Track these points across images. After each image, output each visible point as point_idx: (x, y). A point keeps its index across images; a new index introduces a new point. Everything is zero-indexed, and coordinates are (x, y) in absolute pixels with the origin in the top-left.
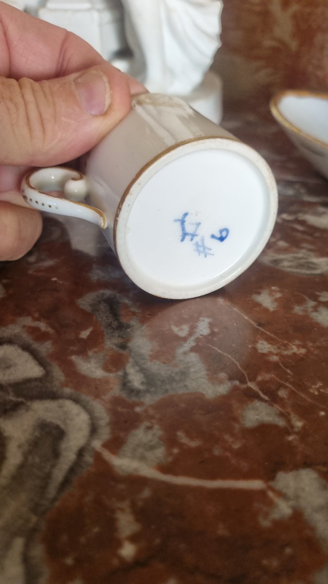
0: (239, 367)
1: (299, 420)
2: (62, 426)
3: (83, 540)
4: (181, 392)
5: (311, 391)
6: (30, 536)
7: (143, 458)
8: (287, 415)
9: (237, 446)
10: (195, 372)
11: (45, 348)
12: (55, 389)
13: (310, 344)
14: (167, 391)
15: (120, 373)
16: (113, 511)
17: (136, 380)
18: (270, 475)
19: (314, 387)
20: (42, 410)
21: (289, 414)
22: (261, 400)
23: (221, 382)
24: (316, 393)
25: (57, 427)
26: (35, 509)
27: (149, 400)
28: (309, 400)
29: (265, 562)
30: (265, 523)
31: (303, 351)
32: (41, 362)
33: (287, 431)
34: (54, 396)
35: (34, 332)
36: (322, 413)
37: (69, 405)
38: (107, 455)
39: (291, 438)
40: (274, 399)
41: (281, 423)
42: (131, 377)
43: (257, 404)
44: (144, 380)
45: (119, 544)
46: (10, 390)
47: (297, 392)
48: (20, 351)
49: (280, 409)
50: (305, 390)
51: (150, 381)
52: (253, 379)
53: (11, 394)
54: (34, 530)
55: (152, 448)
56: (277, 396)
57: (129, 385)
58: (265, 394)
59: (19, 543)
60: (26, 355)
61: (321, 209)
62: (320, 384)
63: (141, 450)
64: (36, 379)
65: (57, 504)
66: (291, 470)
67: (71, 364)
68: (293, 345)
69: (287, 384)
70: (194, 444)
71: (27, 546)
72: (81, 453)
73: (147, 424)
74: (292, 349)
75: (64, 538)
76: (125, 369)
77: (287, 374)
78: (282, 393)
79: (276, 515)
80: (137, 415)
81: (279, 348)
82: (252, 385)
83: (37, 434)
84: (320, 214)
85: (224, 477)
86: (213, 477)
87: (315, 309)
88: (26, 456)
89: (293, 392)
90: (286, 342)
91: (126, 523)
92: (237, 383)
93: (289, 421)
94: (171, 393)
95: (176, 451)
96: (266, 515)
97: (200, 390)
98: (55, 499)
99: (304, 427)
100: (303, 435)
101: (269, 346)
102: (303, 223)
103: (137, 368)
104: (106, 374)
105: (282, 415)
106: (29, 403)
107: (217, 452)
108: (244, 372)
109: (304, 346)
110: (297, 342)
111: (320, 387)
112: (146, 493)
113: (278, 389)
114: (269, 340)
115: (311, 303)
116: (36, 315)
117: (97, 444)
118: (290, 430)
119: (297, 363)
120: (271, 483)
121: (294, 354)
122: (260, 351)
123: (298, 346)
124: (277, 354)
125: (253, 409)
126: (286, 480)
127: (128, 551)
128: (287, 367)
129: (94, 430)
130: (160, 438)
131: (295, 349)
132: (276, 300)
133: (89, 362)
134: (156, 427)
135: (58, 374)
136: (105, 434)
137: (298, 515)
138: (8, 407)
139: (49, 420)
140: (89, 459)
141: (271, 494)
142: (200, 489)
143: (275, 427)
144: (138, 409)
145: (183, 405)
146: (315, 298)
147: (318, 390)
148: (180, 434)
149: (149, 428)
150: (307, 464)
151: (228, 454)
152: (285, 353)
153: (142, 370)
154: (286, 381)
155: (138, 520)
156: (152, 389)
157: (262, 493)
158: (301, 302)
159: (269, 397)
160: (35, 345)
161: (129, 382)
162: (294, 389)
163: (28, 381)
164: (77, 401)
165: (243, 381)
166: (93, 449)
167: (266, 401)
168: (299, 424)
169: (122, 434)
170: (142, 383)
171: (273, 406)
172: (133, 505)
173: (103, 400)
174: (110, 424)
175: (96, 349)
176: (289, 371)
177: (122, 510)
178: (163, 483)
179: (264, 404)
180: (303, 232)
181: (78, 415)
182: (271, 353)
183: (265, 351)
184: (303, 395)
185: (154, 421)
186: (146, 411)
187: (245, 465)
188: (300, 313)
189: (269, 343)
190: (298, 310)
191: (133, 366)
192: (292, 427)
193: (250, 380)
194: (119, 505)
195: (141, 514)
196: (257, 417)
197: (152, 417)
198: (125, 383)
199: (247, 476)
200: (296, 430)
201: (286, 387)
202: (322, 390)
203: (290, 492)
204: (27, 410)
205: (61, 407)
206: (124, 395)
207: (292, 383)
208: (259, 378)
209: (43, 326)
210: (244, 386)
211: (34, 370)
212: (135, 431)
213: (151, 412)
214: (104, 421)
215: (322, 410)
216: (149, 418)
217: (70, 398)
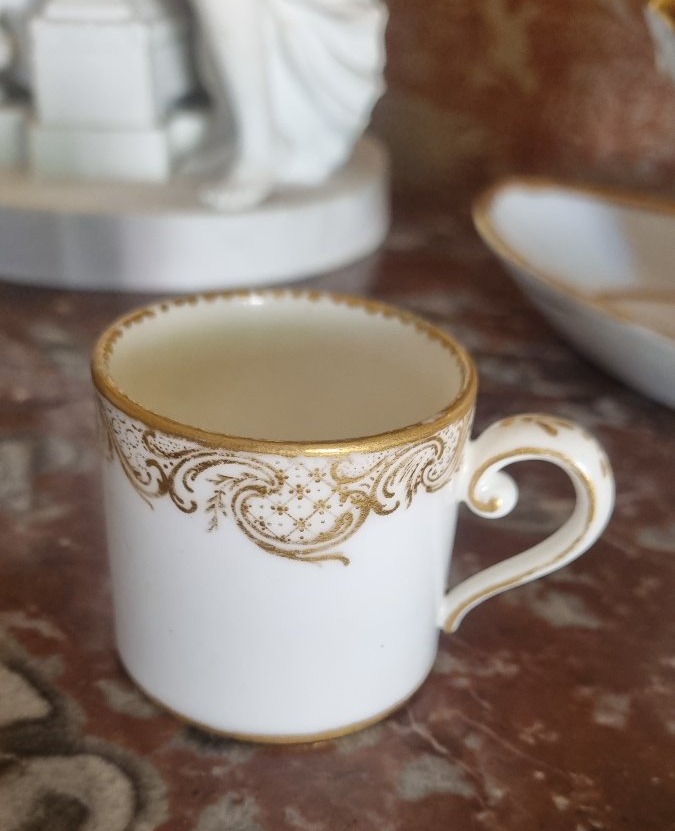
1: (500, 786)
2: (84, 801)
5: (522, 737)
8: (477, 778)
11: (51, 666)
12: (70, 738)
13: (526, 656)
19: (527, 730)
20: (49, 773)
21: (482, 777)
22: (435, 753)
24: (531, 741)
25: (75, 802)
27: (237, 755)
28: (518, 753)
31: (513, 670)
32: (45, 692)
33: (475, 805)
34: (68, 750)
35: (29, 638)
36: (539, 775)
37: (97, 766)
39: (481, 816)
40: (456, 752)
41: (467, 791)
43: (427, 760)
47: (499, 739)
48: (5, 672)
49: (467, 768)
50: (512, 736)
52: (421, 719)
56: (463, 747)
58: (442, 742)
60: (16, 680)
62: (538, 726)
64: (37, 722)
67: (100, 695)
68: (497, 658)
69: (481, 726)
73: (235, 795)
74: (494, 666)
77: (481, 708)
78: (472, 743)
80: (216, 781)
81: (472, 664)
82: (419, 729)
83: (40, 813)
89: (492, 740)
90: (484, 653)
92: (393, 725)
93: (481, 788)
99: (506, 799)
100: (504, 810)
101: (453, 661)
105: (469, 778)
106: (24, 763)
109: (515, 661)
110: (506, 654)
111: (539, 731)
113: (465, 735)
114: (453, 650)
116: (34, 609)
118: (482, 803)
119: (501, 689)
121: (498, 675)
123: (507, 661)
124: (467, 676)
125: (419, 768)
128: (483, 697)
129: (139, 806)
130: (255, 819)
131: (500, 666)
133: (131, 692)
134: (249, 800)
135: (75, 712)
136: (161, 812)
139: (60, 791)
143: (458, 798)
144: (217, 771)
147: (535, 736)
148: (291, 811)
149: (238, 802)
152: (483, 673)
154: (480, 722)
159: (448, 749)
160: (33, 662)
162: (494, 735)
163: (21, 724)
164: (109, 758)
165: (404, 721)
167: (442, 756)
168: (497, 793)
169: (189, 813)
171: (452, 763)
173: (157, 755)
174: (167, 796)
176: (486, 704)
179: (438, 761)
181: (112, 781)
182: (456, 674)
183: (445, 670)
184: (507, 745)
185: (245, 791)
186: (232, 774)
188: (514, 602)
189: (455, 656)
192: (486, 798)
193: (417, 720)
196: (425, 782)
197: (243, 785)
200: (492, 803)
201: (479, 732)
202: (542, 736)
204: (22, 774)
205: (81, 768)
206: (193, 747)
207: (489, 725)
208: (433, 717)
209: (45, 628)
210: (406, 731)
211: (30, 706)
212: (210, 809)
213: (240, 775)
214: (159, 789)
215: (540, 769)
216: (236, 785)
217: (96, 753)
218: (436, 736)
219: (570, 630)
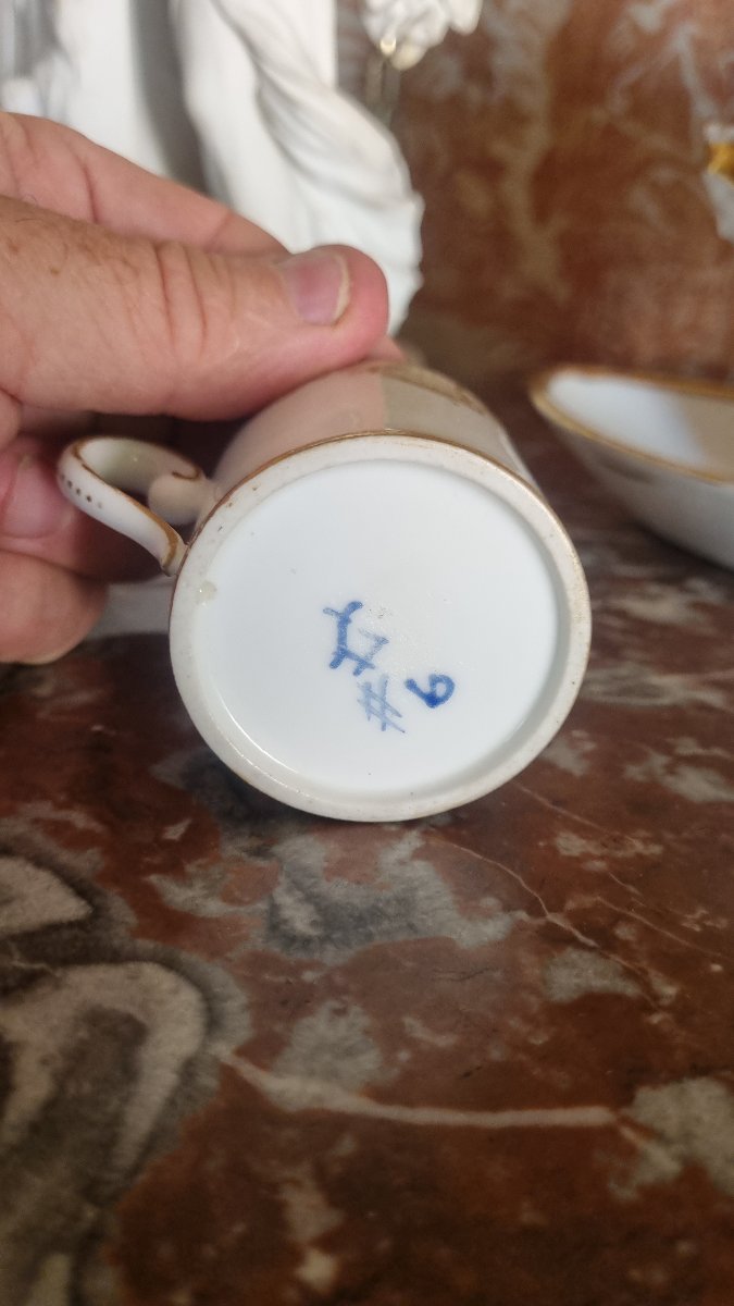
0: (524, 885)
1: (671, 984)
2: (140, 1017)
3: (209, 1252)
4: (401, 937)
5: (685, 924)
6: (84, 1249)
7: (332, 1075)
8: (639, 973)
9: (540, 1040)
10: (428, 898)
11: (86, 862)
12: (116, 943)
13: (669, 836)
14: (369, 936)
15: (262, 906)
16: (274, 1187)
17: (300, 918)
18: (622, 1096)
19: (689, 917)
20: (93, 985)
21: (645, 972)
22: (583, 947)
23: (488, 915)
24: (697, 929)
25: (129, 1019)
26: (90, 1191)
27: (332, 956)
28: (683, 942)
29: (635, 1274)
30: (626, 1194)
31: (656, 849)
32: (80, 889)
33: (646, 1005)
34: (115, 958)
35: (59, 830)
36: (717, 968)
37: (153, 974)
38: (248, 1071)
39: (656, 1019)
40: (607, 943)
41: (631, 990)
42: (286, 913)
43: (572, 954)
44: (316, 917)
45: (296, 1257)
46: (13, 946)
47: (656, 928)
48: (30, 869)
49: (625, 963)
50: (672, 924)
51: (331, 919)
52: (556, 907)
53: (17, 955)
54: (94, 1236)
55: (350, 1052)
56: (615, 938)
57: (283, 927)
58: (588, 935)
59: (58, 1269)
60: (44, 878)
61: (654, 589)
62: (701, 911)
63: (327, 1057)
64: (71, 925)
65: (142, 1178)
66: (666, 1082)
67: (152, 893)
68: (634, 838)
69: (632, 914)
70: (445, 1041)
71: (78, 1272)
72: (189, 1069)
73: (333, 1004)
74: (632, 846)
75: (166, 1250)
76: (271, 897)
77: (629, 894)
78: (624, 932)
79: (645, 1176)
80: (311, 986)
81: (604, 845)
82: (557, 919)
83: (83, 1034)
84: (653, 598)
85: (520, 1104)
86: (494, 1104)
87: (671, 770)
88: (61, 1080)
89: (647, 928)
90: (617, 833)
91: (308, 1212)
92: (522, 915)
93: (647, 986)
94: (378, 940)
95: (404, 1055)
96: (624, 1177)
97: (445, 933)
98: (136, 1169)
99: (680, 997)
100: (682, 1011)
101: (584, 842)
102: (622, 614)
103: (299, 894)
104: (231, 909)
105: (629, 974)
106: (58, 973)
107: (496, 1054)
108: (535, 894)
109: (658, 840)
110: (643, 833)
111: (704, 917)
112: (347, 1146)
113: (614, 924)
114: (580, 830)
115: (659, 761)
116: (62, 798)
117: (224, 1050)
118: (653, 1004)
119: (645, 871)
120: (625, 1111)
121: (640, 856)
122: (565, 853)
123: (645, 841)
124: (602, 858)
125: (566, 964)
126: (658, 1104)
127: (318, 1269)
128: (625, 881)
129: (213, 1022)
130: (366, 1032)
131: (638, 846)
132: (586, 756)
133: (191, 886)
134: (355, 1009)
135: (119, 908)
136: (240, 1026)
137: (693, 1172)
138: (11, 982)
139: (107, 1005)
140: (208, 1081)
141: (628, 1134)
142: (471, 1131)
143: (618, 998)
144: (309, 976)
145: (409, 964)
146: (668, 750)
147: (699, 922)
148: (408, 1020)
149: (340, 1012)
150: (699, 1068)
151: (522, 1057)
152: (620, 854)
153: (310, 898)
154: (629, 910)
155: (333, 1202)
156: (337, 935)
157: (609, 1133)
158: (637, 757)
159: (596, 940)
160: (65, 857)
161: (285, 921)
162: (648, 923)
163: (54, 928)
164: (170, 964)
165: (534, 910)
166: (216, 1060)
167: (591, 949)
169: (278, 1028)
170: (314, 924)
171: (607, 958)
172: (320, 1174)
173: (230, 960)
174: (248, 1007)
175: (201, 861)
176: (632, 889)
177: (297, 1184)
178: (382, 1122)
179: (586, 955)
180: (624, 632)
181: (175, 992)
182: (587, 857)
183: (575, 852)
184: (669, 934)
185: (345, 998)
186: (328, 979)
187: (561, 1078)
188: (640, 778)
189: (583, 837)
190: (634, 772)
191: (289, 891)
192: (656, 997)
193: (550, 911)
194: (287, 1173)
195: (341, 1190)
196: (576, 981)
197: (345, 991)
198: (275, 925)
199: (569, 1100)
200: (665, 1002)
201: (629, 920)
202: (709, 923)
203: (671, 1126)
204: (57, 985)
205: (133, 978)
206: (275, 949)
207: (640, 911)
208: (571, 905)
209: (78, 819)
210: (540, 922)
211: (66, 907)
212: (306, 1021)
213: (339, 979)
214: (236, 1002)
215: (715, 960)
216: (335, 991)
217: (153, 958)
218: (579, 927)
219: (713, 805)
